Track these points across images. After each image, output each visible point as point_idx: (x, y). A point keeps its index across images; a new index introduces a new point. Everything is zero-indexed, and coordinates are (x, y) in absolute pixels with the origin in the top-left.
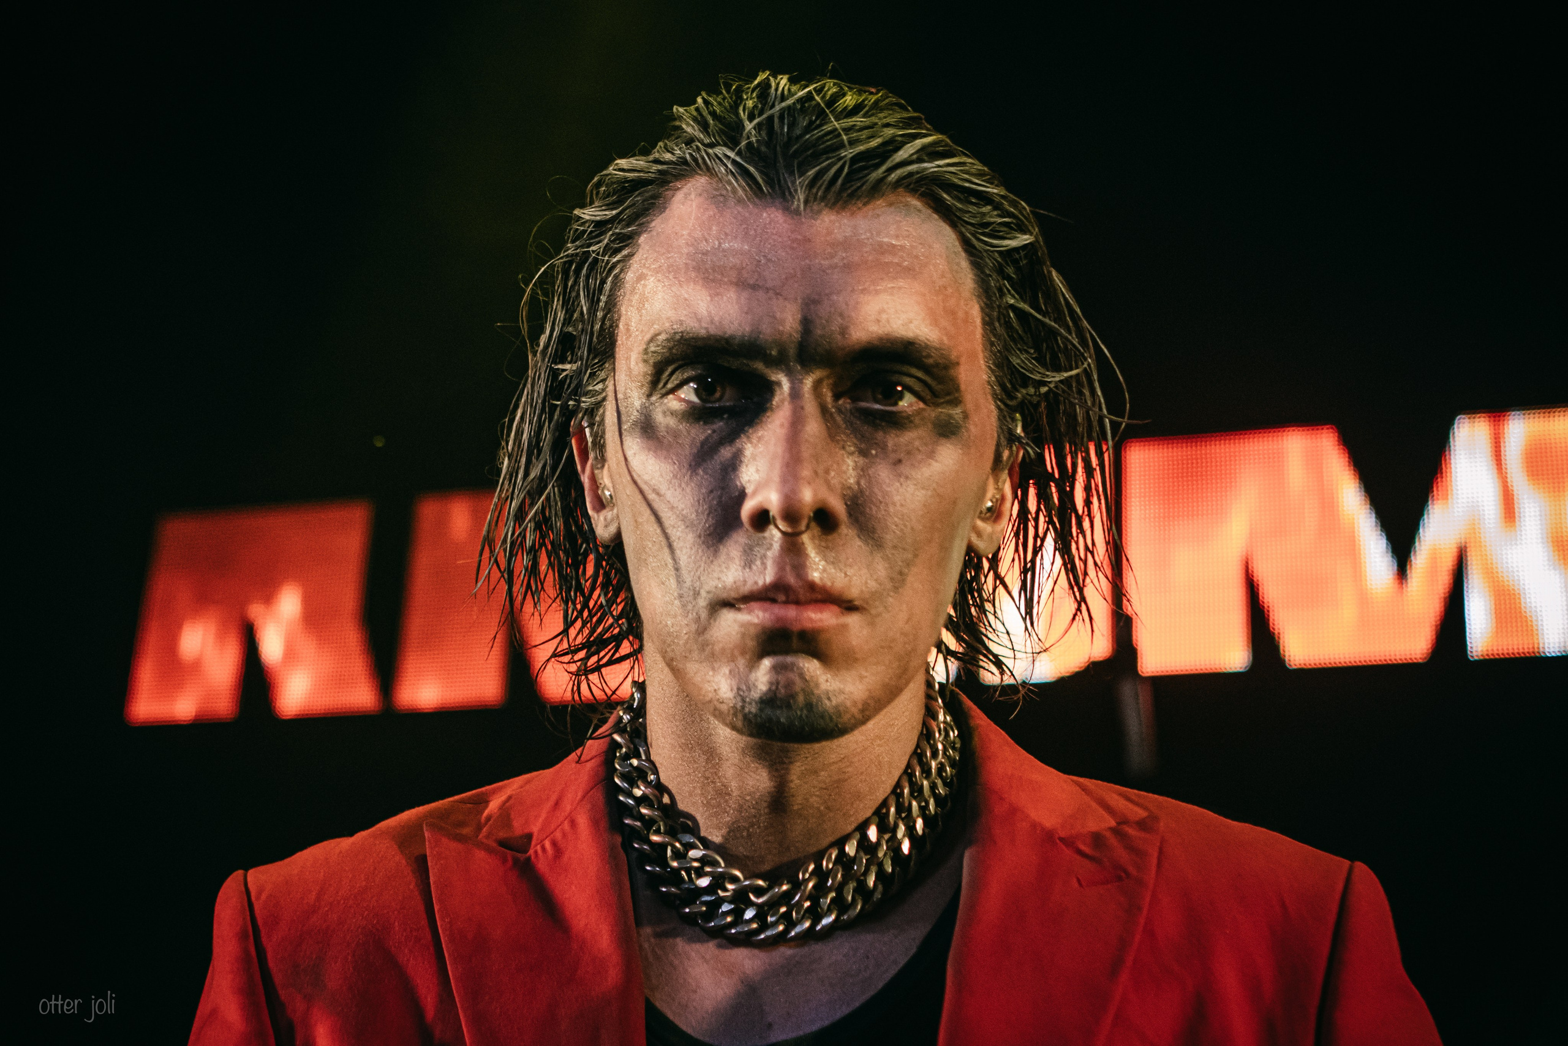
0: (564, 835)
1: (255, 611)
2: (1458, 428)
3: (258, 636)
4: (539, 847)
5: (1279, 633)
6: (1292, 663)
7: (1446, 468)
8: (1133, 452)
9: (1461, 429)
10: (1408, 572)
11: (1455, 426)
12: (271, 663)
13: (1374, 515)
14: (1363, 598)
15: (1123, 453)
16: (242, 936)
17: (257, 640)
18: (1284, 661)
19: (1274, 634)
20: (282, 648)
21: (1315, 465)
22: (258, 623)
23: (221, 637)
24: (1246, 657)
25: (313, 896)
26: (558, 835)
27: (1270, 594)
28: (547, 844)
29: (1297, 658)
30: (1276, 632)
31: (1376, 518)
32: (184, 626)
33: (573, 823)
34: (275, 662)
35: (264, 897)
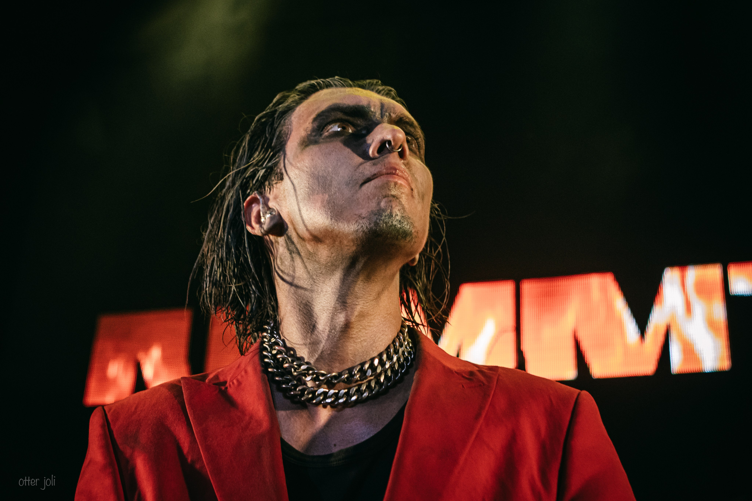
0: (242, 376)
1: (141, 356)
2: (666, 273)
3: (142, 367)
4: (231, 383)
5: (589, 363)
6: (595, 376)
7: (661, 290)
8: (524, 285)
9: (667, 274)
10: (645, 336)
11: (665, 272)
12: (148, 379)
13: (630, 311)
14: (625, 346)
15: (520, 286)
16: (103, 426)
17: (142, 369)
18: (591, 375)
19: (587, 363)
20: (153, 371)
21: (604, 290)
22: (142, 362)
23: (126, 369)
24: (575, 374)
25: (133, 409)
26: (239, 377)
27: (585, 346)
28: (235, 381)
29: (597, 375)
30: (588, 363)
31: (631, 312)
32: (110, 363)
33: (246, 372)
34: (149, 379)
35: (112, 411)
